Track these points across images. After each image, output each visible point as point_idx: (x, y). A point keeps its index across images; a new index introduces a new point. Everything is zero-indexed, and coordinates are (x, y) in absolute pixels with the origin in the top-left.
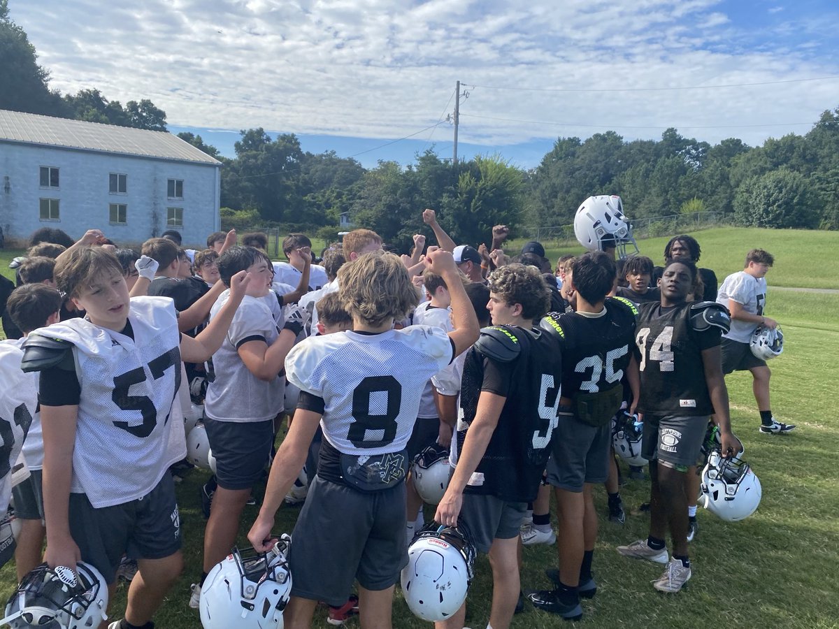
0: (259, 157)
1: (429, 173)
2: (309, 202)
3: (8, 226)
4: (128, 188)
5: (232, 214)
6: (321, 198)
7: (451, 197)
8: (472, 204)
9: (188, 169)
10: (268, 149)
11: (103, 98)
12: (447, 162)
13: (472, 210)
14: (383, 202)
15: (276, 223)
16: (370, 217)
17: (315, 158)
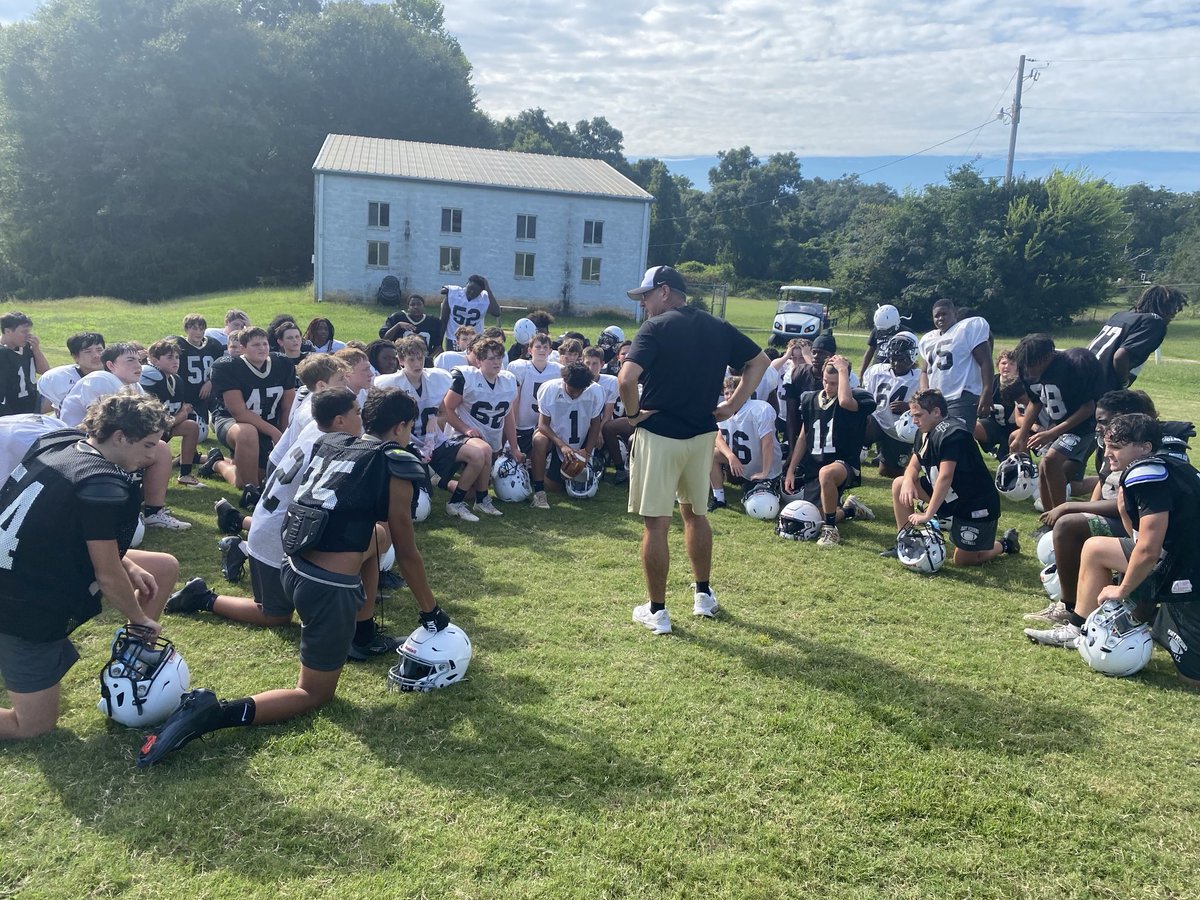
0: (741, 188)
1: (962, 201)
2: (810, 250)
3: (406, 279)
4: (538, 232)
5: (700, 269)
6: (827, 244)
7: (993, 236)
8: (1027, 246)
9: (610, 206)
10: (754, 176)
11: (548, 119)
12: (993, 183)
13: (1026, 256)
14: (884, 245)
15: (756, 281)
16: (863, 268)
17: (827, 186)
